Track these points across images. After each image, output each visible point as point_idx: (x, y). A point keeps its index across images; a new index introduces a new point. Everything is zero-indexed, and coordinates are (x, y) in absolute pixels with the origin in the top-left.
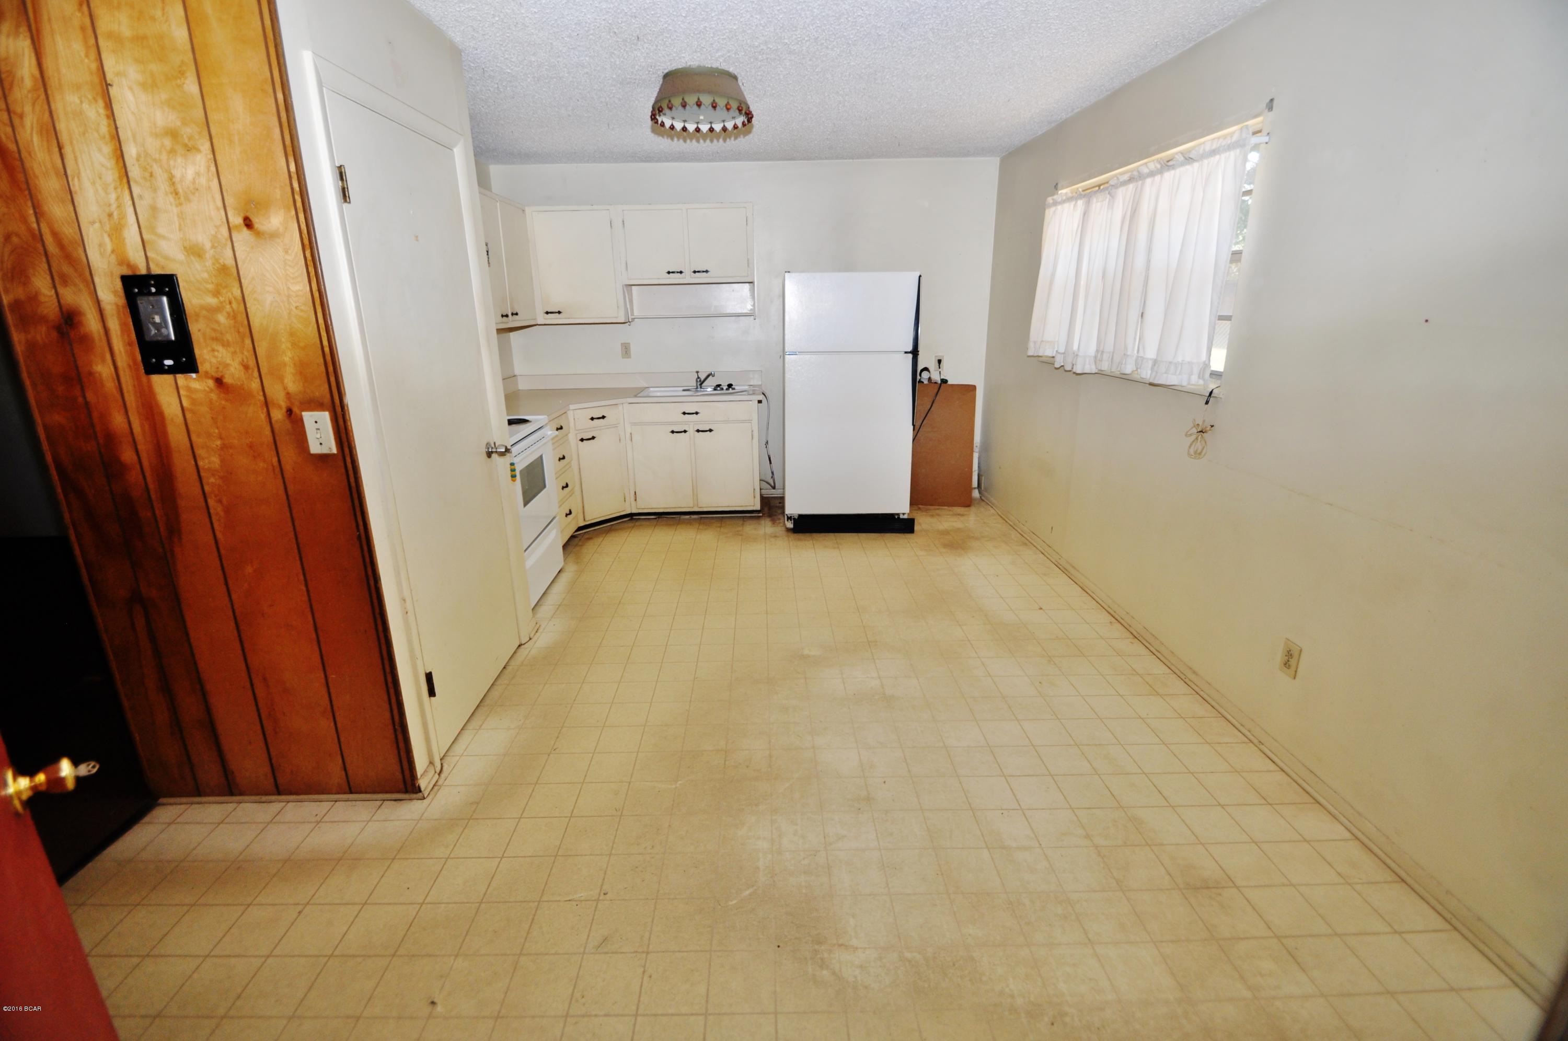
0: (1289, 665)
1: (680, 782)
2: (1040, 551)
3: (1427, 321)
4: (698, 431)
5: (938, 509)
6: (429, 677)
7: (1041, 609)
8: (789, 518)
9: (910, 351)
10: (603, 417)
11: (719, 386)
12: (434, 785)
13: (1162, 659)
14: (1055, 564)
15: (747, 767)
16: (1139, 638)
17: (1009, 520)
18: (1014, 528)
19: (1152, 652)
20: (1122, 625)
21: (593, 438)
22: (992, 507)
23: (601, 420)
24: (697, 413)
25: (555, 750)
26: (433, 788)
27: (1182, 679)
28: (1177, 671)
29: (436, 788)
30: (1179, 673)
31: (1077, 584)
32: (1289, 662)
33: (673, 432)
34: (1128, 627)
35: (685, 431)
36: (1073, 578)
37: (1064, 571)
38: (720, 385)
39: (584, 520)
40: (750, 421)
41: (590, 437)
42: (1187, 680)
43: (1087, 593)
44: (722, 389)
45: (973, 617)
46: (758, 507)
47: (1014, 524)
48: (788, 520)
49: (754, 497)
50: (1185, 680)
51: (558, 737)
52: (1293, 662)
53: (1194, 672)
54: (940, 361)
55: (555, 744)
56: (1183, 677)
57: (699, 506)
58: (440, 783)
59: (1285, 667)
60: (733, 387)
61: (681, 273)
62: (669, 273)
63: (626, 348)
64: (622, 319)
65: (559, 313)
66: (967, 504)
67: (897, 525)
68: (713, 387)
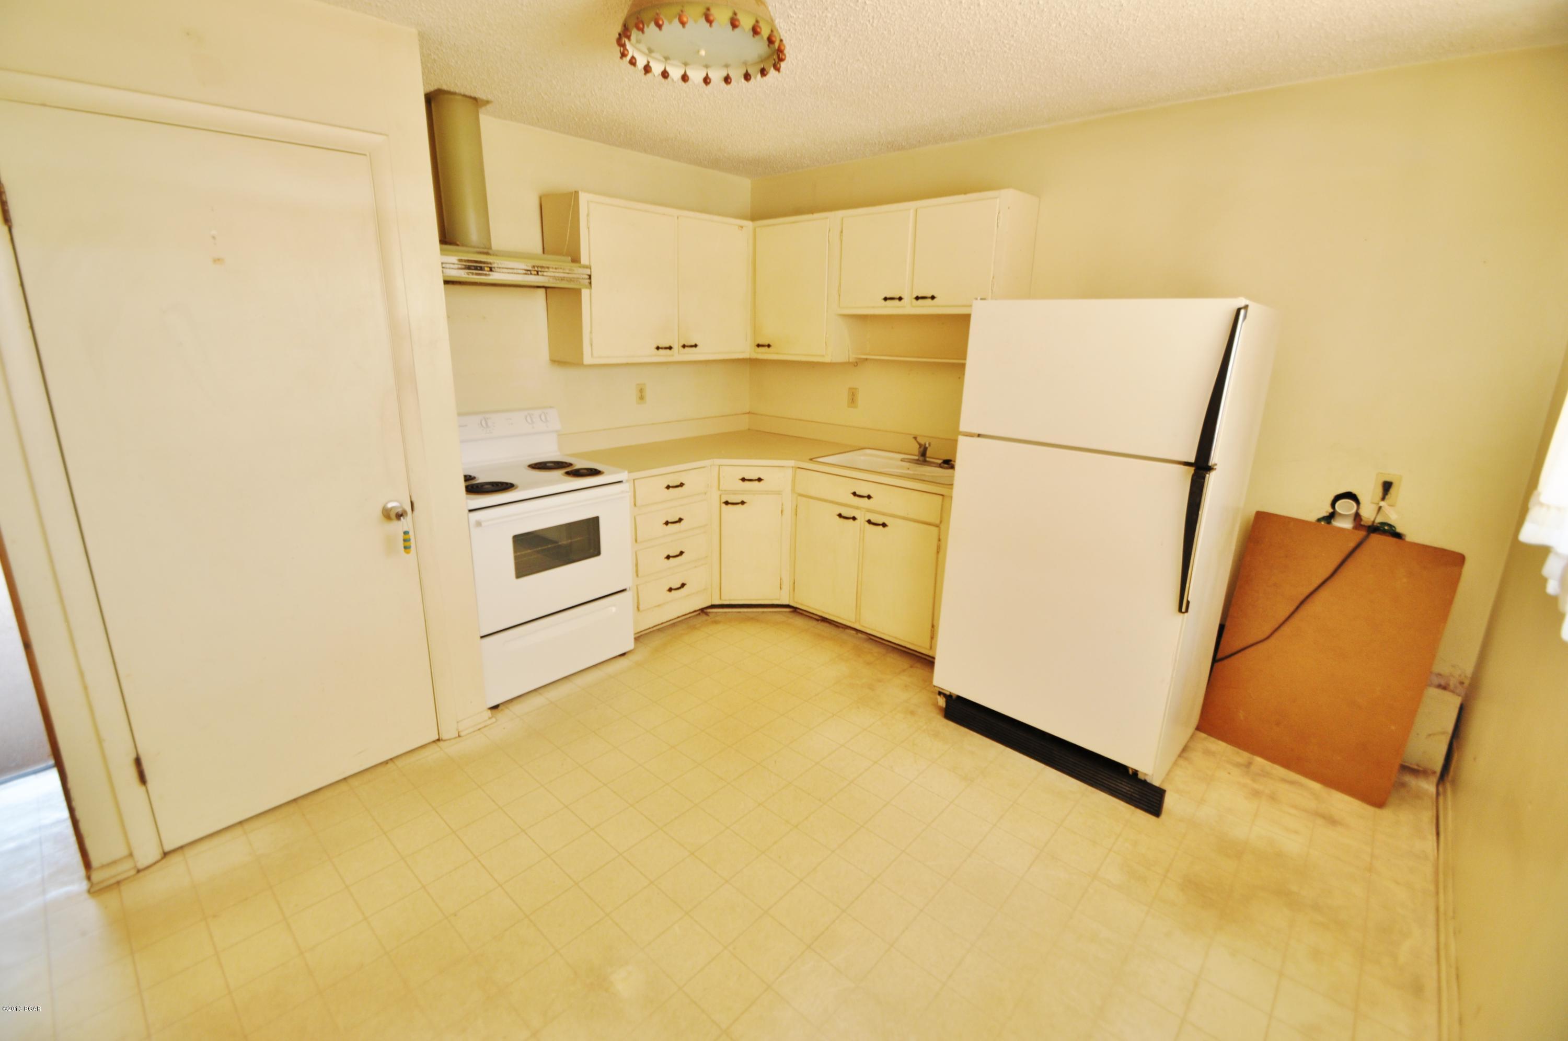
6: (138, 761)
10: (761, 480)
11: (947, 461)
12: (117, 882)
23: (756, 483)
26: (111, 885)
33: (840, 516)
35: (854, 518)
39: (720, 599)
40: (936, 526)
41: (738, 501)
54: (1387, 487)
57: (862, 624)
61: (900, 299)
62: (886, 299)
63: (853, 394)
64: (841, 358)
65: (769, 346)
66: (1379, 803)
67: (1125, 787)
68: (939, 461)
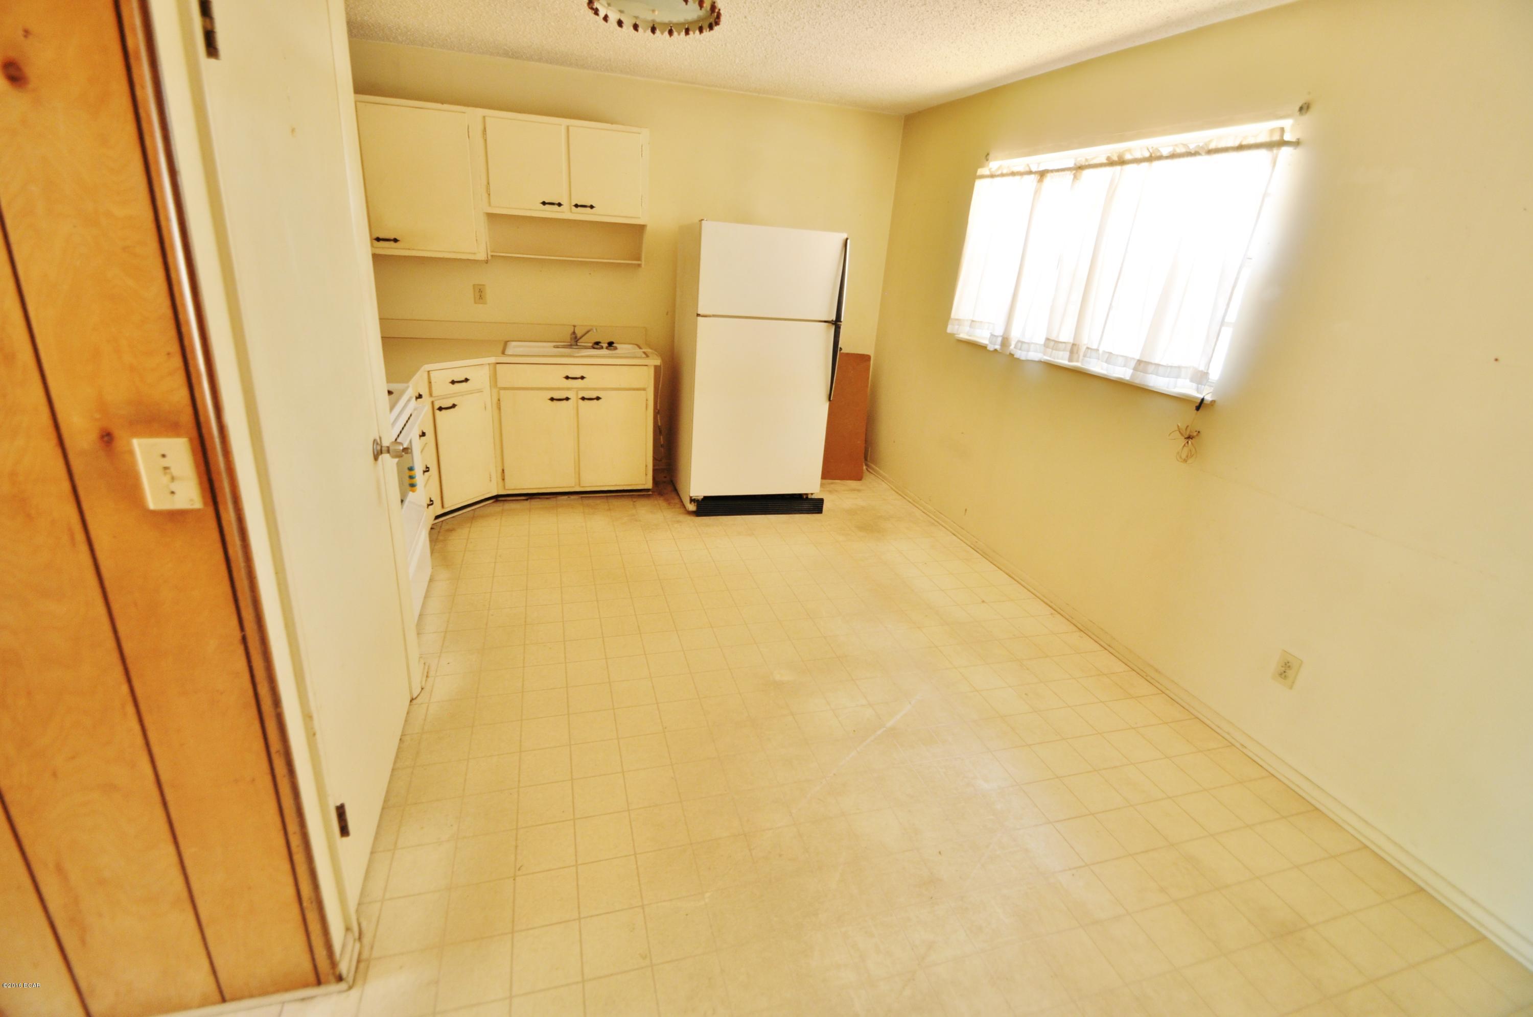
0: (1285, 676)
1: (707, 895)
2: (951, 532)
3: (1496, 360)
4: (583, 399)
5: (832, 483)
6: (341, 812)
7: (983, 602)
8: (692, 500)
9: (830, 320)
10: (466, 380)
11: (597, 343)
12: (359, 961)
13: (1116, 654)
14: (971, 547)
15: (780, 855)
16: (1085, 631)
17: (907, 496)
18: (914, 505)
19: (1103, 647)
20: (1062, 616)
21: (454, 406)
22: (883, 481)
23: (464, 384)
24: (582, 378)
25: (519, 869)
26: (357, 968)
27: (1142, 677)
28: (1135, 668)
29: (362, 965)
30: (1138, 671)
31: (1001, 570)
32: (1286, 673)
33: (552, 399)
34: (1070, 619)
35: (567, 399)
36: (995, 563)
37: (984, 555)
38: (600, 342)
39: (443, 507)
40: (644, 389)
41: (450, 405)
42: (1148, 678)
43: (1016, 580)
44: (602, 348)
45: (926, 616)
46: (649, 485)
47: (914, 501)
48: (691, 503)
49: (646, 475)
50: (1146, 678)
51: (516, 847)
52: (1289, 672)
53: (1157, 671)
55: (516, 859)
56: (1144, 674)
57: (582, 485)
58: (365, 955)
59: (1282, 678)
60: (614, 345)
61: (560, 205)
62: (544, 203)
63: (480, 291)
64: (481, 256)
65: (395, 240)
66: (858, 477)
67: (806, 506)
68: (591, 345)
